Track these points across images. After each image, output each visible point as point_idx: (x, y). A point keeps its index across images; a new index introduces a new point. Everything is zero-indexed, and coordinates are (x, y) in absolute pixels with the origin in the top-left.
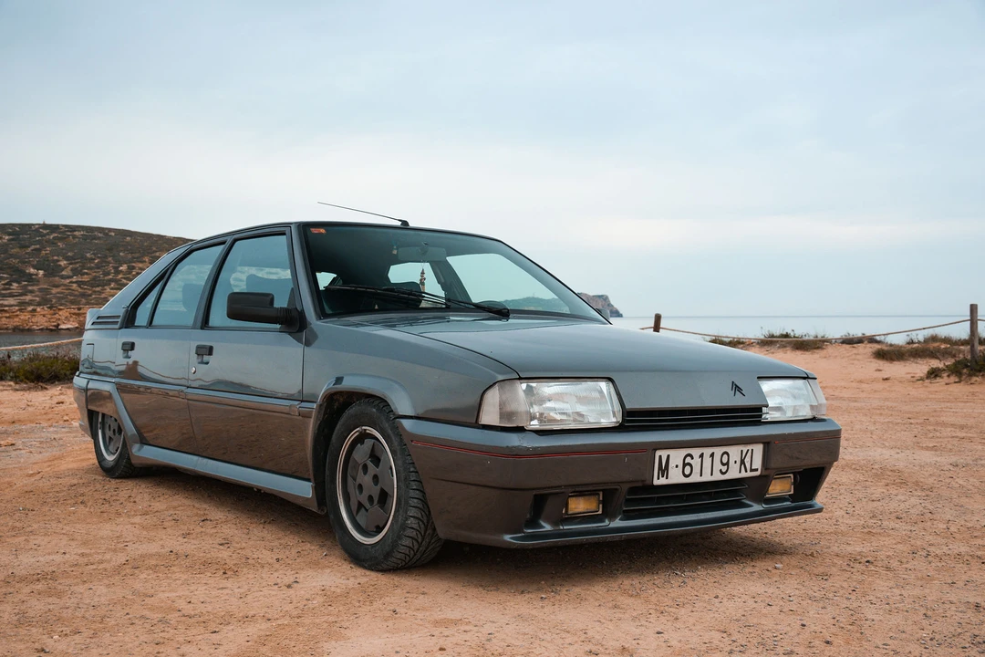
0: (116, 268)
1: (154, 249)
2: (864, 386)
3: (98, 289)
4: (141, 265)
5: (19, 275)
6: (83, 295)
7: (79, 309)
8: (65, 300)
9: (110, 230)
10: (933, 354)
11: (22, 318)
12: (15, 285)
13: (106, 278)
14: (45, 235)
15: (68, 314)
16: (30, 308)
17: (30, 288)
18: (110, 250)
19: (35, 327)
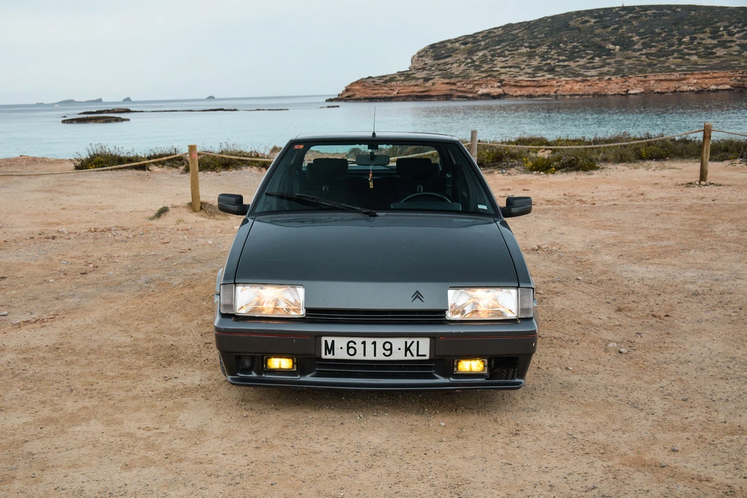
0: (679, 40)
1: (716, 20)
3: (662, 59)
4: (702, 36)
5: (601, 51)
6: (650, 65)
7: (645, 77)
8: (632, 70)
9: (677, 6)
11: (600, 85)
12: (597, 59)
13: (670, 49)
14: (622, 16)
15: (636, 81)
16: (607, 78)
17: (608, 61)
18: (676, 24)
19: (609, 93)
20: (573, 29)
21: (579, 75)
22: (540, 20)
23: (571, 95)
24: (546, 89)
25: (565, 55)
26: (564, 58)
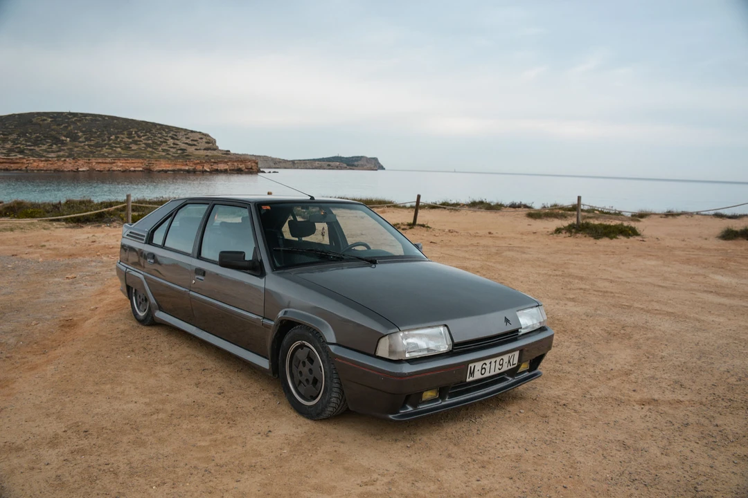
0: (109, 138)
1: (129, 127)
3: (99, 149)
4: (122, 136)
5: (56, 141)
6: (91, 152)
7: (89, 160)
8: (80, 155)
9: (106, 116)
10: (556, 216)
11: (58, 164)
12: (54, 146)
13: (103, 143)
14: (69, 119)
15: (83, 163)
16: (63, 159)
17: (62, 148)
18: (106, 127)
19: (66, 170)
20: (36, 124)
21: (44, 156)
22: (9, 116)
23: (38, 170)
24: (19, 165)
25: (31, 142)
26: (30, 144)
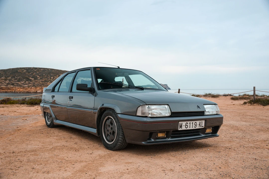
0: (50, 78)
1: (59, 73)
2: (228, 106)
3: (46, 83)
4: (56, 77)
5: (28, 79)
6: (43, 84)
7: (42, 87)
8: (38, 85)
9: (49, 69)
10: (245, 99)
11: (29, 89)
12: (27, 82)
13: (48, 80)
14: (34, 70)
15: (39, 89)
16: (30, 87)
17: (30, 82)
18: (49, 73)
19: (31, 92)
20: (19, 73)
21: (22, 86)
22: (8, 69)
23: (20, 92)
24: (11, 90)
25: (17, 80)
26: (17, 81)
